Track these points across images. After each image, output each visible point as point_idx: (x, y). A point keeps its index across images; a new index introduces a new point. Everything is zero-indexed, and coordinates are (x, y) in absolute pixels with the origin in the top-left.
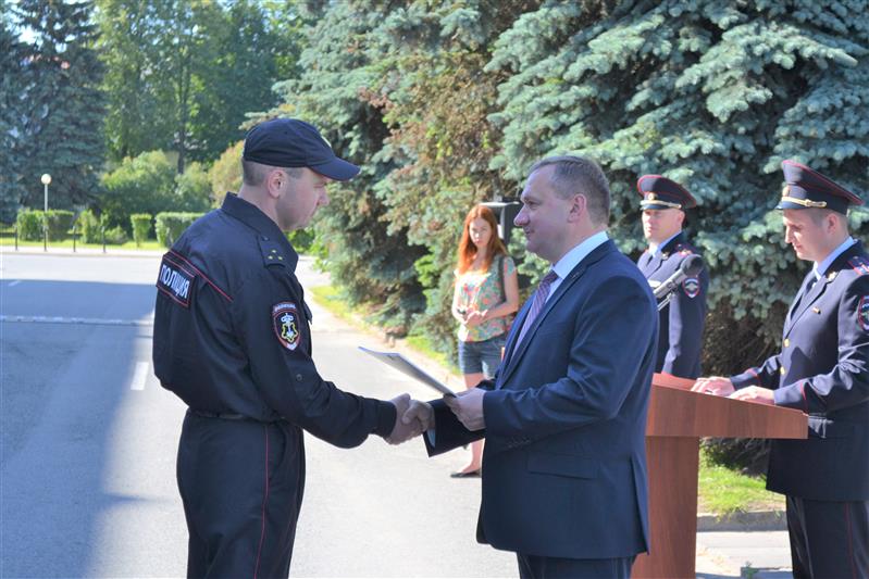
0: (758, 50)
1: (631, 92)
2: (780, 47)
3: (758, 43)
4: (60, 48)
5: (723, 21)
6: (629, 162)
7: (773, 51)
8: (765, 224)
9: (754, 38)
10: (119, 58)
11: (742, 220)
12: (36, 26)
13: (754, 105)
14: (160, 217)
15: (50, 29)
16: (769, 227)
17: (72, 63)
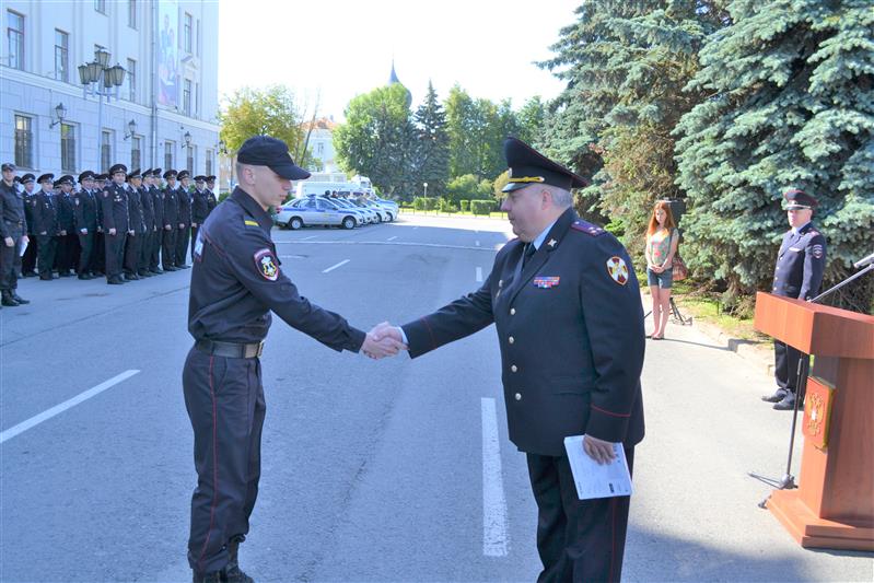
0: (838, 124)
1: (756, 146)
2: (850, 122)
3: (837, 120)
4: (433, 131)
5: (815, 109)
6: (760, 182)
7: (846, 124)
8: (837, 217)
9: (834, 117)
10: (456, 135)
11: (822, 215)
12: (424, 122)
13: (832, 153)
14: (473, 201)
15: (428, 124)
16: (840, 220)
17: (437, 137)
